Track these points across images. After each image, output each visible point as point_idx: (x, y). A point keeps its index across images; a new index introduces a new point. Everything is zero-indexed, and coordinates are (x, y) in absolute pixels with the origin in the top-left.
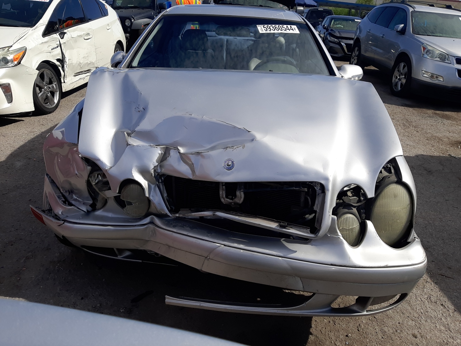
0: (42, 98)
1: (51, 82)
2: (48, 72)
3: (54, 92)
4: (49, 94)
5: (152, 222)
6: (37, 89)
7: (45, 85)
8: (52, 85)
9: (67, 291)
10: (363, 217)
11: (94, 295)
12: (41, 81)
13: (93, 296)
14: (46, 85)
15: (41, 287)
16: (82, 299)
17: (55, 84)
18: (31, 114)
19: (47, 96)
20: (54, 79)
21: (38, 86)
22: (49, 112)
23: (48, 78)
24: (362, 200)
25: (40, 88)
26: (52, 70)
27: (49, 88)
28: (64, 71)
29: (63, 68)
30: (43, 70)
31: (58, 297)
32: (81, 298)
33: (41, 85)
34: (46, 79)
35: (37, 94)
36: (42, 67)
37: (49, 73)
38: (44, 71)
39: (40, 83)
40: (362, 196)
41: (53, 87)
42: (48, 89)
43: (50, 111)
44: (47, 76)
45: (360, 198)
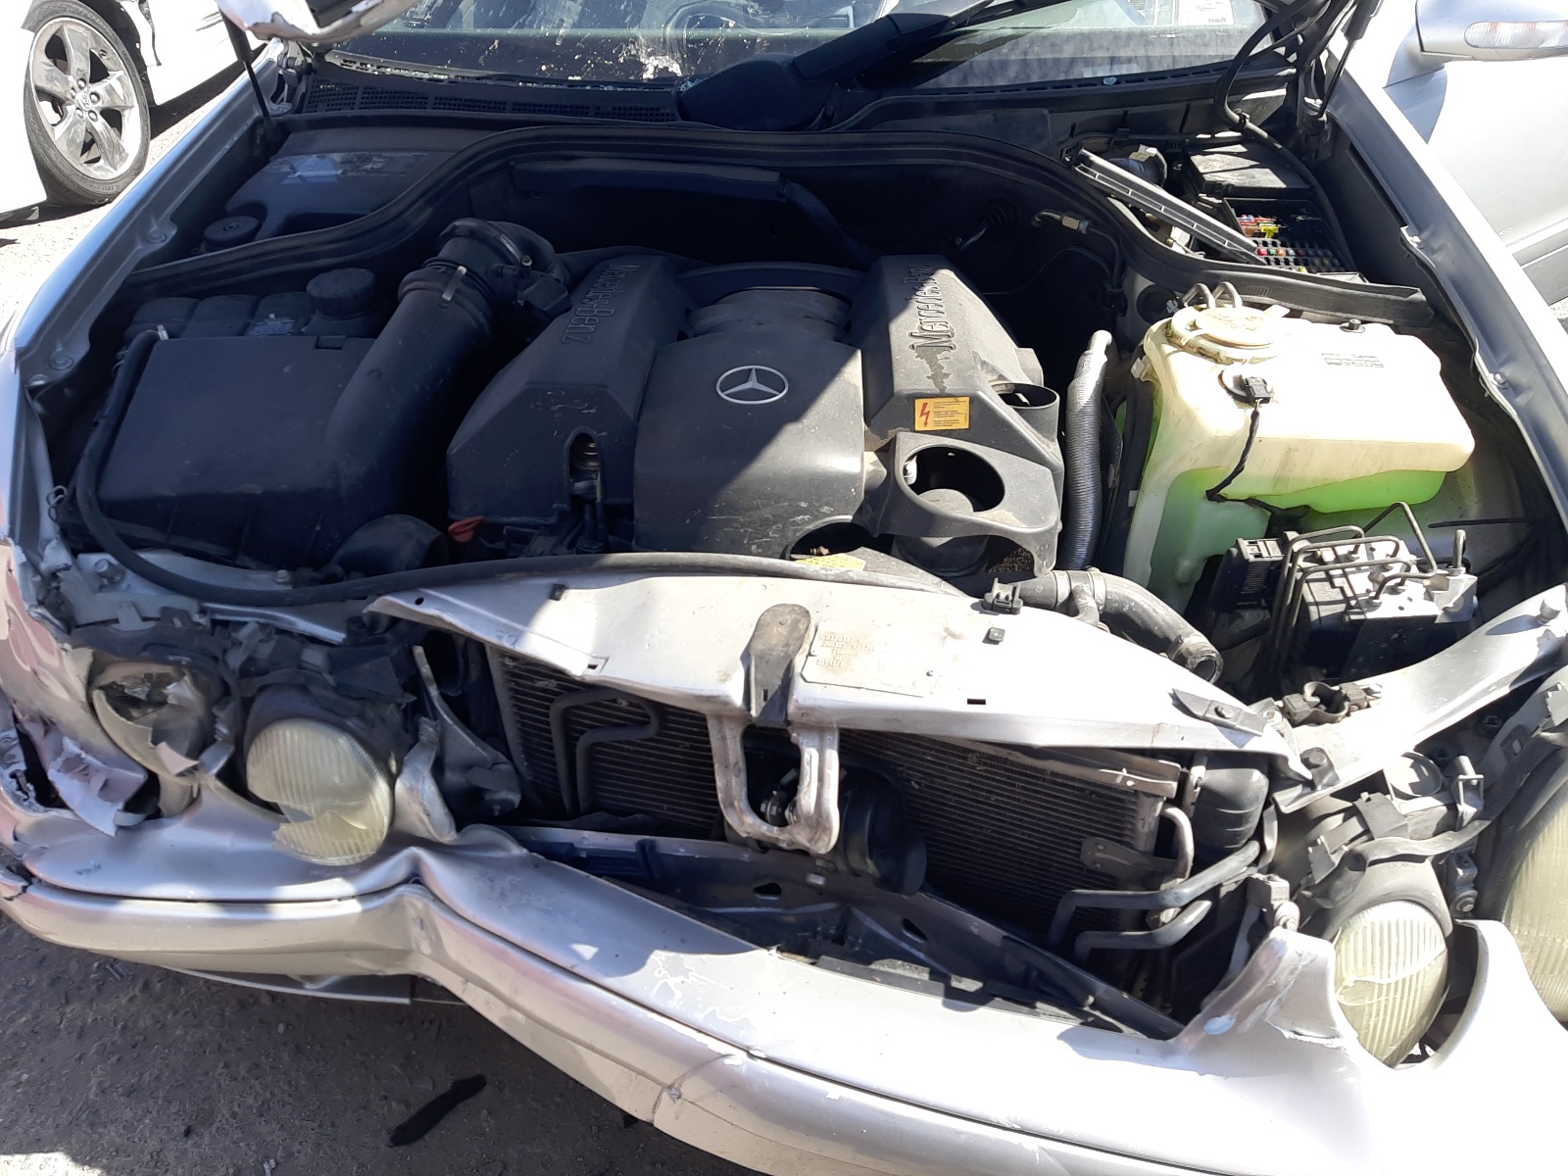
0: (71, 142)
1: (99, 72)
2: (81, 30)
3: (118, 112)
4: (100, 125)
5: (415, 878)
6: (45, 108)
7: (77, 89)
8: (105, 83)
9: (129, 1096)
10: (1466, 903)
11: (236, 1109)
12: (57, 72)
13: (234, 1115)
14: (81, 88)
15: (25, 1077)
16: (188, 1132)
17: (119, 79)
18: (35, 216)
19: (91, 132)
20: (112, 59)
21: (43, 94)
22: (106, 196)
23: (83, 55)
24: (1467, 819)
25: (58, 104)
26: (98, 21)
27: (94, 97)
28: (148, 16)
29: (144, 5)
30: (58, 26)
31: (89, 1131)
32: (183, 1129)
33: (57, 88)
34: (79, 63)
35: (48, 129)
36: (51, 14)
37: (86, 34)
38: (60, 29)
39: (50, 80)
40: (1469, 794)
41: (111, 91)
42: (93, 102)
43: (111, 192)
44: (79, 49)
45: (1452, 807)
